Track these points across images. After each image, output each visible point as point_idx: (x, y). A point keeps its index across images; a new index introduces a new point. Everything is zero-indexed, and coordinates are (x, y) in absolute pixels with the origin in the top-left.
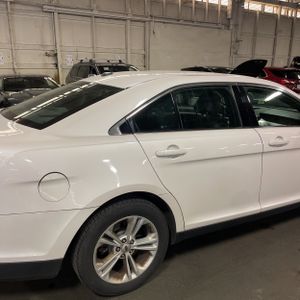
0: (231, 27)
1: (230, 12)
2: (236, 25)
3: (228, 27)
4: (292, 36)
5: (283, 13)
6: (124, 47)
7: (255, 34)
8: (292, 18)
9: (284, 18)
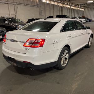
0: (39, 7)
1: (38, 2)
2: (40, 6)
3: (38, 7)
4: (54, 10)
5: (51, 3)
6: (8, 12)
7: (45, 9)
8: (53, 4)
9: (51, 4)
